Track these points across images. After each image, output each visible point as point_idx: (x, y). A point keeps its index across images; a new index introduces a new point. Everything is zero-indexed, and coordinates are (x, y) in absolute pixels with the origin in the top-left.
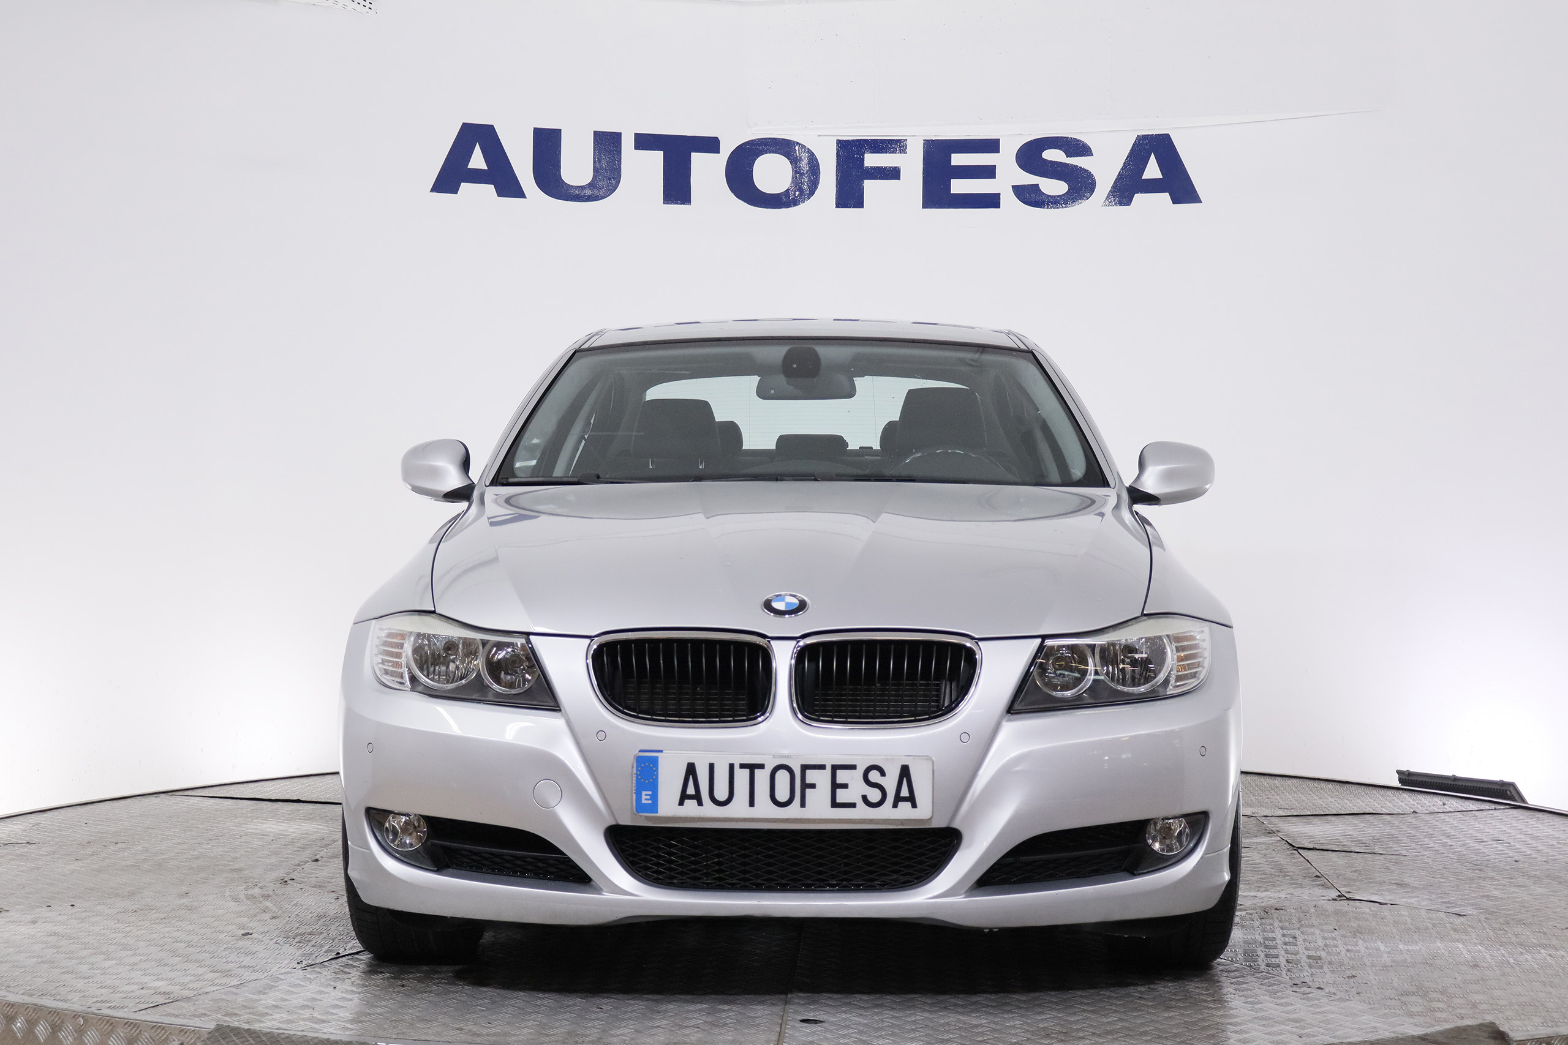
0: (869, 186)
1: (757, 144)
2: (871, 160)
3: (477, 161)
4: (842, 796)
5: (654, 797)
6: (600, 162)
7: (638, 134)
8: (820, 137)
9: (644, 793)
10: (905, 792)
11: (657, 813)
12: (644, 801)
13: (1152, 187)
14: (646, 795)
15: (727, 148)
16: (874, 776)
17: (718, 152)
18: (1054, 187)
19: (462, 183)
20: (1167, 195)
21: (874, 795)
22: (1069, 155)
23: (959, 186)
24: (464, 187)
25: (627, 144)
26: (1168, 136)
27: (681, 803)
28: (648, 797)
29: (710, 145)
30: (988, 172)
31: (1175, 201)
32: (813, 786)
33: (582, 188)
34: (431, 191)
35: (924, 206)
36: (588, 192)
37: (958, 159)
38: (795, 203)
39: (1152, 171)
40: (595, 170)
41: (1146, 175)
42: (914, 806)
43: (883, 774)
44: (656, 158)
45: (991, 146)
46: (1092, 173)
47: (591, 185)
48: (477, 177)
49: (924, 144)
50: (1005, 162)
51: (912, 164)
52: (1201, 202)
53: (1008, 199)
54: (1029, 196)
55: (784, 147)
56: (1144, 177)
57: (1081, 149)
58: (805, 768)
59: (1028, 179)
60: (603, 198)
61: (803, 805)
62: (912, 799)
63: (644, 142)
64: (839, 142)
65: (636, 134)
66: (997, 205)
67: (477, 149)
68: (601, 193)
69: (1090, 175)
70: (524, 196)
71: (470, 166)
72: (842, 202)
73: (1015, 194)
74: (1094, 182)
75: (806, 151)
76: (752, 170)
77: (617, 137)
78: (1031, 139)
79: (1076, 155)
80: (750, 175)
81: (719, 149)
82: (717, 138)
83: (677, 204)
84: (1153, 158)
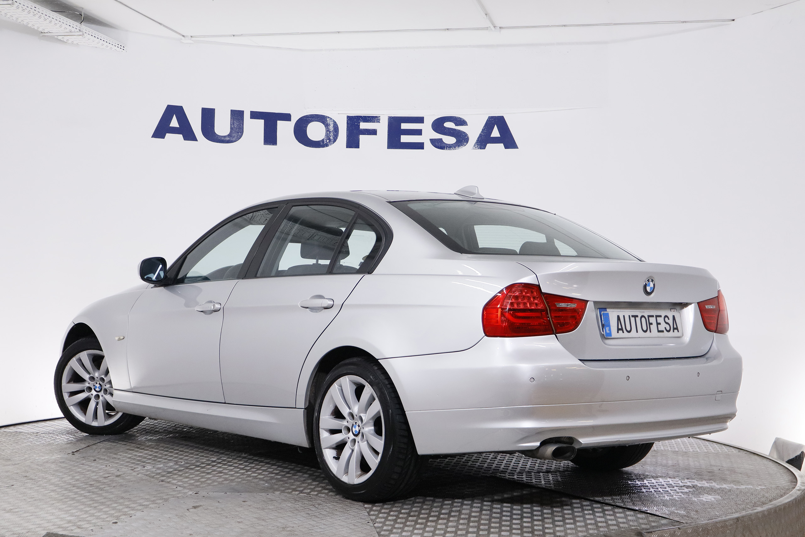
0: (362, 138)
1: (309, 117)
2: (363, 126)
3: (174, 123)
6: (233, 124)
8: (339, 115)
13: (495, 141)
15: (295, 119)
17: (290, 121)
18: (449, 140)
20: (502, 145)
22: (456, 125)
23: (404, 139)
25: (247, 116)
26: (503, 117)
29: (287, 117)
30: (419, 132)
31: (506, 147)
33: (225, 137)
34: (152, 137)
35: (388, 148)
36: (228, 139)
37: (404, 126)
38: (327, 145)
39: (495, 133)
40: (231, 128)
41: (493, 135)
44: (262, 122)
45: (420, 120)
46: (467, 134)
47: (229, 135)
48: (174, 131)
49: (388, 119)
50: (427, 128)
51: (382, 128)
52: (518, 148)
53: (428, 145)
54: (438, 144)
55: (322, 119)
57: (463, 122)
59: (437, 136)
60: (235, 141)
63: (255, 115)
64: (348, 117)
65: (251, 112)
66: (423, 148)
67: (174, 117)
68: (234, 139)
69: (466, 135)
70: (197, 140)
71: (171, 125)
72: (349, 145)
73: (431, 143)
74: (468, 138)
75: (332, 121)
76: (306, 130)
77: (241, 113)
78: (439, 117)
79: (460, 125)
80: (305, 132)
81: (291, 119)
82: (290, 114)
83: (271, 145)
84: (496, 127)
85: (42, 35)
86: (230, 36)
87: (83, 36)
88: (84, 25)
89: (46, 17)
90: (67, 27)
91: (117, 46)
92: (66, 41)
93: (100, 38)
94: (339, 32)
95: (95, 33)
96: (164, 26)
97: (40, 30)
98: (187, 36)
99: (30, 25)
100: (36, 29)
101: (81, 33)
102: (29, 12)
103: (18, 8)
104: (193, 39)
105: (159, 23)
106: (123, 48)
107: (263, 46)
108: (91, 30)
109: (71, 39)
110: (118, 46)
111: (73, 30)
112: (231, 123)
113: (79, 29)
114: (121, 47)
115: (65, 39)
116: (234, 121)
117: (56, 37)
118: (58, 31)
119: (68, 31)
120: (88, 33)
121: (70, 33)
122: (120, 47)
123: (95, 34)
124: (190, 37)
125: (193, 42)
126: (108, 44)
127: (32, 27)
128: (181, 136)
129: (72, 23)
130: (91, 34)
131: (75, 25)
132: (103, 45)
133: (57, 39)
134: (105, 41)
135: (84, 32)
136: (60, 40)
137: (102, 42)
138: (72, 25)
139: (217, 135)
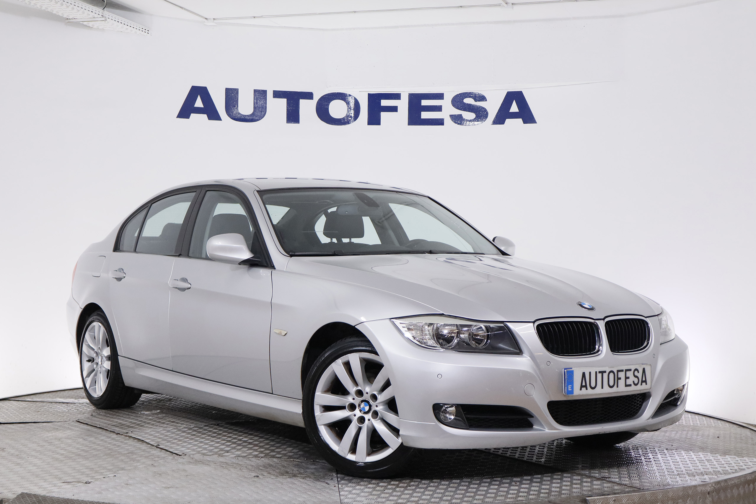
1: (331, 95)
2: (384, 103)
3: (199, 103)
6: (257, 103)
7: (275, 91)
8: (360, 92)
11: (573, 394)
13: (514, 116)
15: (317, 97)
16: (636, 373)
19: (192, 114)
20: (521, 120)
21: (636, 381)
22: (476, 101)
23: (425, 115)
24: (193, 115)
26: (521, 92)
29: (309, 96)
30: (438, 109)
36: (251, 118)
37: (424, 103)
38: (348, 123)
39: (514, 108)
40: (255, 108)
41: (511, 111)
44: (283, 102)
45: (440, 96)
46: (487, 109)
47: (253, 114)
48: (199, 111)
49: (409, 95)
50: (446, 104)
51: (403, 105)
52: (536, 123)
53: (448, 121)
55: (343, 97)
57: (482, 98)
58: (618, 371)
61: (617, 387)
63: (278, 94)
65: (273, 91)
66: (442, 124)
67: (199, 97)
68: (257, 118)
69: (485, 110)
70: (220, 120)
71: (196, 106)
72: (370, 122)
73: (451, 119)
74: (487, 114)
75: (353, 98)
76: (328, 108)
77: (265, 92)
78: (459, 93)
79: (479, 101)
80: (327, 110)
81: (313, 98)
82: (312, 92)
83: (293, 123)
84: (514, 102)
85: (68, 21)
86: (251, 17)
87: (106, 21)
88: (106, 11)
90: (91, 13)
93: (123, 23)
94: (355, 12)
95: (117, 17)
96: (185, 9)
97: (65, 16)
98: (210, 19)
99: (54, 12)
100: (61, 16)
101: (103, 19)
104: (215, 21)
105: (181, 7)
106: (148, 32)
107: (285, 27)
108: (114, 16)
109: (96, 25)
110: (142, 30)
111: (96, 16)
112: (254, 102)
113: (102, 14)
114: (145, 31)
115: (91, 24)
116: (257, 100)
117: (81, 23)
118: (81, 17)
119: (91, 16)
120: (111, 18)
121: (94, 20)
123: (118, 19)
124: (212, 20)
125: (216, 24)
126: (132, 28)
127: (57, 14)
128: (205, 116)
129: (94, 9)
130: (114, 19)
131: (97, 11)
132: (127, 29)
133: (83, 24)
134: (129, 26)
135: (107, 18)
136: (86, 26)
137: (125, 26)
138: (94, 11)
139: (241, 114)
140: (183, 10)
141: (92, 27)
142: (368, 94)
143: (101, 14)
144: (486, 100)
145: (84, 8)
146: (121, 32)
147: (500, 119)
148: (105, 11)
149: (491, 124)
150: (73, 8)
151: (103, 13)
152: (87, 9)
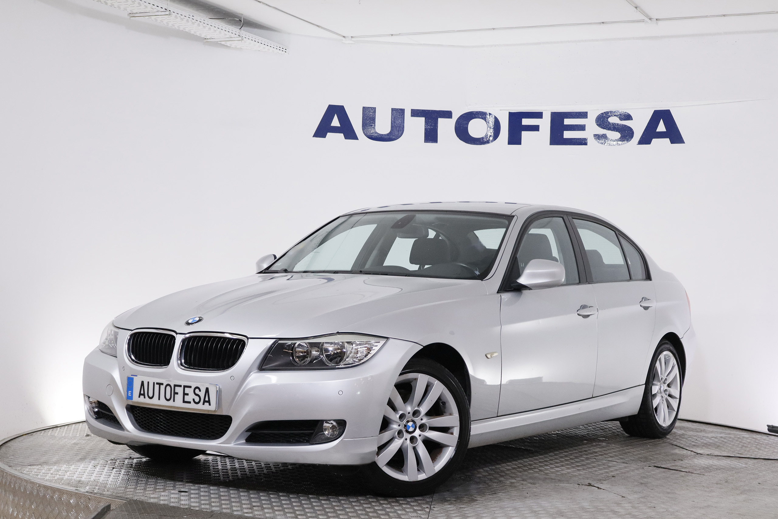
1: (470, 114)
2: (526, 122)
3: (335, 122)
4: (187, 398)
5: (132, 394)
6: (394, 122)
7: (413, 110)
8: (501, 111)
9: (129, 392)
10: (207, 399)
11: (132, 400)
12: (129, 395)
13: (661, 135)
14: (130, 392)
15: (456, 116)
16: (197, 391)
17: (451, 118)
19: (328, 133)
20: (668, 140)
21: (197, 399)
22: (621, 119)
23: (567, 135)
24: (329, 135)
25: (408, 114)
26: (669, 111)
27: (139, 397)
28: (130, 393)
29: (448, 114)
30: (582, 128)
32: (177, 393)
34: (313, 137)
36: (388, 137)
37: (567, 122)
38: (488, 142)
39: (661, 127)
40: (392, 127)
41: (658, 130)
42: (210, 405)
43: (200, 391)
44: (422, 121)
45: (583, 115)
46: (632, 128)
47: (390, 133)
48: (335, 130)
49: (551, 114)
50: (590, 123)
51: (545, 124)
52: (685, 143)
53: (591, 141)
55: (482, 115)
56: (657, 131)
57: (628, 117)
58: (175, 386)
61: (174, 401)
62: (209, 402)
63: (416, 113)
65: (412, 110)
66: (586, 144)
67: (336, 117)
68: (394, 138)
69: (631, 130)
70: (357, 139)
71: (332, 125)
72: (511, 142)
73: (595, 138)
74: (633, 133)
75: (494, 117)
76: (468, 127)
77: (402, 111)
78: (603, 112)
79: (625, 120)
80: (466, 129)
81: (452, 116)
82: (451, 111)
83: (431, 143)
84: (662, 121)
85: (205, 41)
86: (388, 35)
87: (243, 41)
89: (204, 25)
90: (227, 33)
91: (278, 49)
92: (230, 46)
93: (260, 42)
94: (494, 29)
95: (254, 37)
96: (322, 28)
97: (203, 36)
98: (348, 37)
99: (192, 33)
100: (199, 36)
101: (240, 38)
102: (188, 21)
103: (176, 17)
104: (353, 39)
105: (318, 26)
106: (286, 51)
107: (424, 44)
108: (251, 35)
109: (234, 44)
111: (233, 35)
112: (392, 121)
114: (283, 50)
115: (228, 44)
116: (394, 119)
117: (218, 43)
118: (219, 37)
119: (228, 36)
120: (247, 37)
121: (231, 39)
122: (281, 49)
123: (255, 39)
124: (350, 38)
125: (354, 42)
126: (269, 47)
127: (195, 34)
128: (342, 135)
129: (231, 29)
130: (251, 38)
131: (234, 30)
132: (264, 48)
133: (221, 44)
134: (266, 45)
135: (244, 37)
136: (224, 45)
137: (262, 45)
138: (231, 31)
139: (377, 133)
140: (320, 29)
141: (230, 47)
142: (509, 112)
143: (237, 34)
144: (632, 119)
145: (220, 28)
146: (259, 51)
147: (646, 140)
148: (242, 31)
149: (637, 144)
150: (210, 29)
151: (239, 33)
152: (224, 29)
